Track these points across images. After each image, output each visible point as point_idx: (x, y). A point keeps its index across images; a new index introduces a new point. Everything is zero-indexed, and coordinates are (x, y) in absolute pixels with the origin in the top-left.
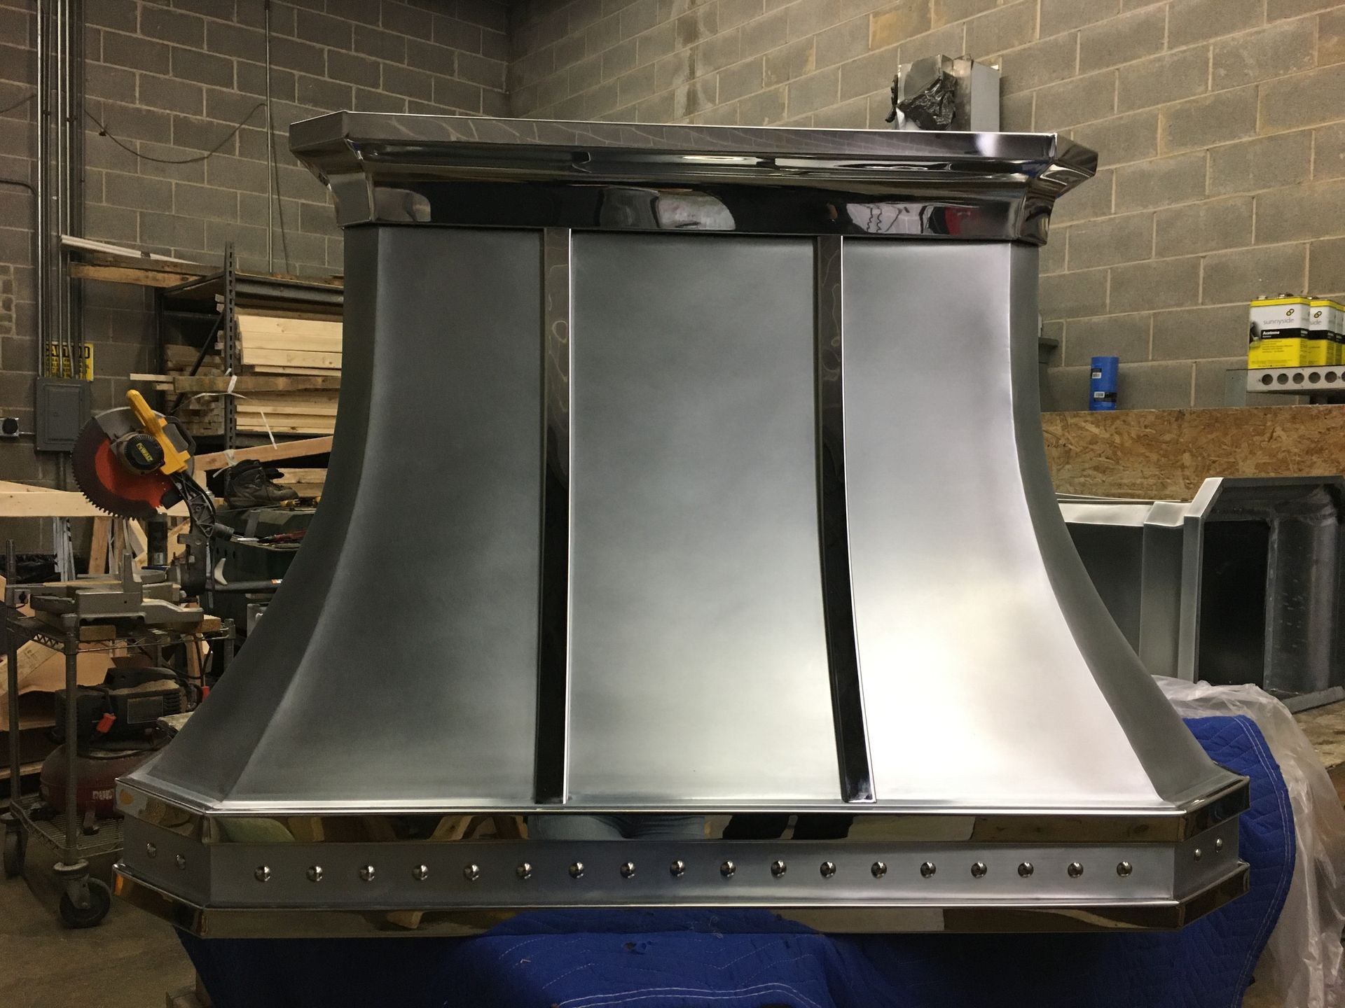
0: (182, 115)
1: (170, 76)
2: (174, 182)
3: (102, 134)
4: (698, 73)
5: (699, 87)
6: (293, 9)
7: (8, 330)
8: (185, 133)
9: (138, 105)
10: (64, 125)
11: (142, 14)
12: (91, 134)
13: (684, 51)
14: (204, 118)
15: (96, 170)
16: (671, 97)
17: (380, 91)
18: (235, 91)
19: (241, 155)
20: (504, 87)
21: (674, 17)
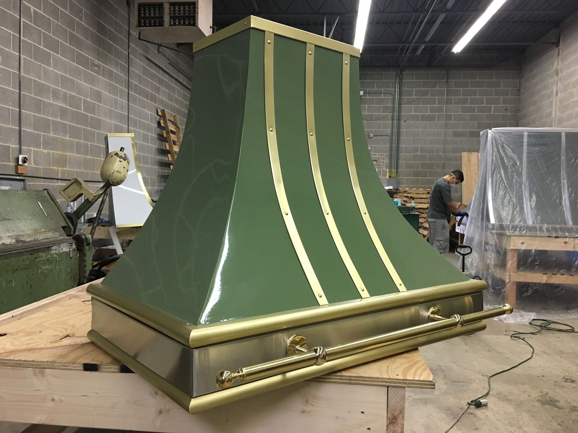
0: (423, 114)
1: (421, 105)
2: (420, 130)
3: (405, 122)
4: (558, 85)
5: (558, 89)
6: (452, 81)
7: (383, 168)
8: (424, 118)
9: (413, 113)
10: (396, 121)
11: (415, 92)
12: (402, 122)
13: (556, 78)
14: (429, 113)
15: (403, 130)
16: (552, 92)
17: (477, 97)
18: (437, 105)
19: (437, 121)
20: (518, 87)
21: (554, 68)
